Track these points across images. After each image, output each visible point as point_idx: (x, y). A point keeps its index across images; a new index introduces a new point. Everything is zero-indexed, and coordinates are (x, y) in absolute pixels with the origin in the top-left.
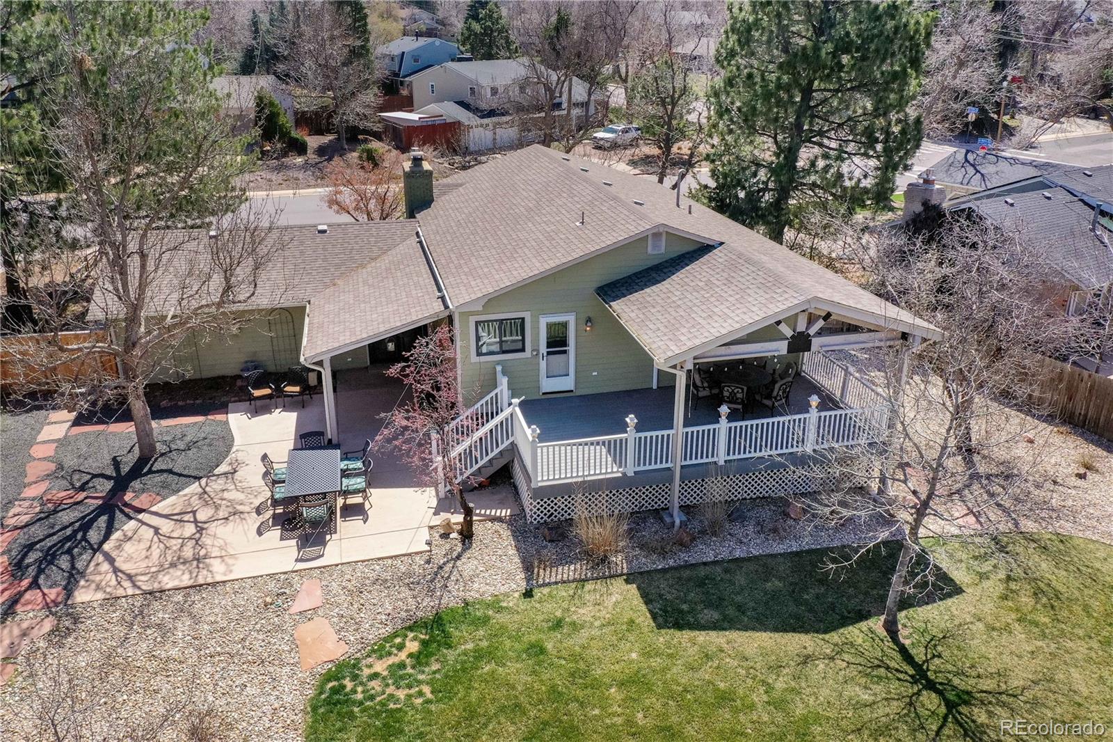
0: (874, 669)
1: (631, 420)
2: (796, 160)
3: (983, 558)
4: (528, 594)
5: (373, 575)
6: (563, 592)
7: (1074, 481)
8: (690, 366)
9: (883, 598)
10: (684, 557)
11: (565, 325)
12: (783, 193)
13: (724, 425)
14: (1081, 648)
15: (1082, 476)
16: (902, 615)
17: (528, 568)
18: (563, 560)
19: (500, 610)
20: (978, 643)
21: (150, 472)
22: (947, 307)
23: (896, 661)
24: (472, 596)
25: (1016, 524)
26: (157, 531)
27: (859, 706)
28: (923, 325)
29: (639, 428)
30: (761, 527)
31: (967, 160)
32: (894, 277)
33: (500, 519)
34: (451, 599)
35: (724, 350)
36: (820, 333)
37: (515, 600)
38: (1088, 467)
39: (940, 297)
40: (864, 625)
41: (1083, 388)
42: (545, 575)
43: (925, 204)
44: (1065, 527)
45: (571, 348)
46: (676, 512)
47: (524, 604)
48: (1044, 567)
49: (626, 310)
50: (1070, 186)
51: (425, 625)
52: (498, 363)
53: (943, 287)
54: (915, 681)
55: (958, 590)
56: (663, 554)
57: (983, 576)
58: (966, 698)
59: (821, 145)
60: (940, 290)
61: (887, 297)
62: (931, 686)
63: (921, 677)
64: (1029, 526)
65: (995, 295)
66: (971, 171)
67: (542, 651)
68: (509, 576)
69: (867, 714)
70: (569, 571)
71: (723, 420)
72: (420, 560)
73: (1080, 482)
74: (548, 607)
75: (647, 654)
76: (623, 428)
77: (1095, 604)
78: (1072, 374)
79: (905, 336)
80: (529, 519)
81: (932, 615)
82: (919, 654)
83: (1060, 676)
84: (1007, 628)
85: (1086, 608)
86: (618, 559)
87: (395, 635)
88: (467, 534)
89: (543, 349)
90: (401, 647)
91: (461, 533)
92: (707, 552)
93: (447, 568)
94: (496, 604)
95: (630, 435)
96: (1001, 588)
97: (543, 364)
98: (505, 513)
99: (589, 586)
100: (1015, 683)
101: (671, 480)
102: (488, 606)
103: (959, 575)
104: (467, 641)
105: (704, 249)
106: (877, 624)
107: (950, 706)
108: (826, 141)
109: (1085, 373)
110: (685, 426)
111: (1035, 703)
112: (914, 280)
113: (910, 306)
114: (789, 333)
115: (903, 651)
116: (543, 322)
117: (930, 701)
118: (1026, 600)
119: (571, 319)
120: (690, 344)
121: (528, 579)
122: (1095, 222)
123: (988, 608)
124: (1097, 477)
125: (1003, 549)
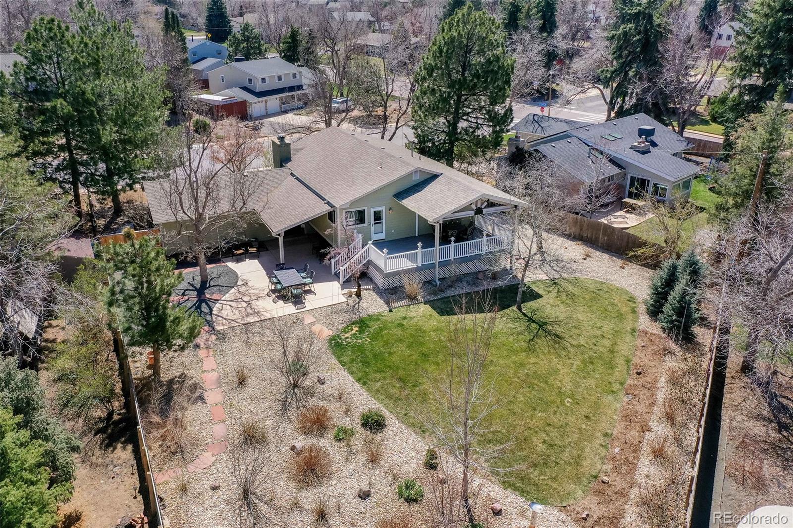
0: (515, 320)
1: (420, 244)
2: (457, 129)
3: (550, 286)
4: (390, 311)
5: (330, 311)
6: (402, 309)
7: (582, 261)
8: (441, 222)
9: (516, 301)
10: (443, 295)
11: (380, 212)
12: (452, 143)
13: (453, 245)
14: (582, 309)
15: (585, 259)
16: (522, 305)
17: (387, 303)
18: (400, 299)
19: (382, 316)
20: (548, 310)
21: (210, 286)
22: (529, 194)
23: (522, 316)
24: (370, 313)
25: (561, 275)
26: (231, 306)
27: (511, 329)
28: (523, 202)
29: (423, 248)
30: (469, 283)
31: (534, 120)
32: (508, 183)
33: (369, 289)
34: (363, 314)
35: (453, 215)
36: (485, 207)
37: (386, 313)
38: (588, 255)
39: (527, 191)
40: (511, 308)
41: (586, 225)
42: (394, 305)
43: (517, 147)
44: (578, 275)
45: (383, 221)
46: (437, 281)
47: (390, 314)
48: (570, 288)
49: (409, 203)
50: (579, 136)
51: (357, 323)
52: (355, 229)
53: (527, 187)
54: (529, 321)
55: (541, 296)
56: (436, 295)
57: (549, 292)
58: (545, 324)
59: (467, 120)
60: (526, 188)
61: (506, 191)
62: (534, 322)
63: (530, 320)
64: (565, 276)
65: (547, 189)
66: (537, 125)
67: (403, 325)
68: (381, 306)
69: (515, 331)
70: (403, 303)
71: (453, 243)
72: (345, 305)
73: (585, 261)
74: (399, 314)
75: (439, 322)
76: (416, 248)
77: (586, 296)
78: (581, 219)
79: (516, 206)
80: (380, 287)
81: (533, 304)
82: (529, 314)
83: (574, 316)
84: (558, 305)
85: (584, 298)
86: (419, 297)
87: (348, 327)
88: (358, 295)
89: (373, 222)
90: (352, 330)
91: (356, 295)
92: (451, 293)
93: (357, 306)
94: (380, 314)
95: (419, 251)
96: (556, 295)
97: (372, 228)
98: (370, 287)
99: (411, 306)
100: (560, 319)
101: (435, 268)
102: (377, 315)
103: (541, 292)
104: (374, 326)
105: (435, 177)
106: (515, 308)
107: (540, 326)
108: (470, 119)
109: (586, 219)
110: (440, 245)
111: (567, 323)
112: (516, 185)
113: (515, 195)
114: (475, 208)
115: (524, 314)
116: (372, 211)
117: (534, 326)
118: (564, 297)
119: (383, 208)
120: (441, 214)
121: (389, 306)
122: (590, 152)
123: (551, 301)
124: (590, 259)
125: (555, 283)
